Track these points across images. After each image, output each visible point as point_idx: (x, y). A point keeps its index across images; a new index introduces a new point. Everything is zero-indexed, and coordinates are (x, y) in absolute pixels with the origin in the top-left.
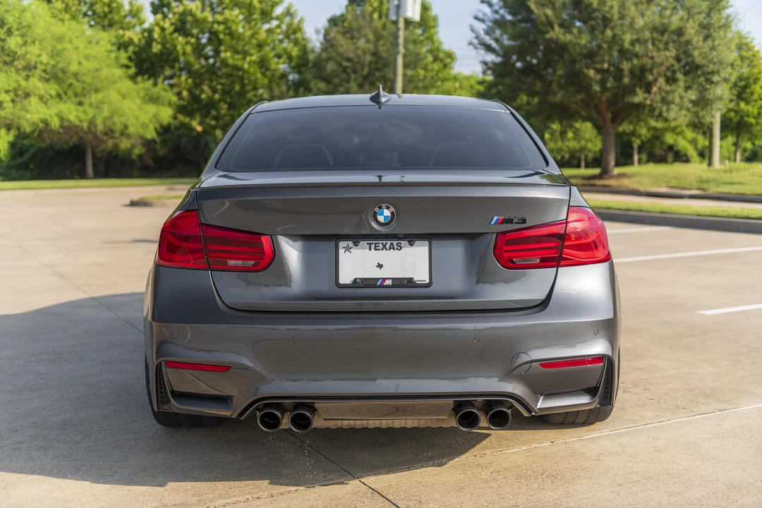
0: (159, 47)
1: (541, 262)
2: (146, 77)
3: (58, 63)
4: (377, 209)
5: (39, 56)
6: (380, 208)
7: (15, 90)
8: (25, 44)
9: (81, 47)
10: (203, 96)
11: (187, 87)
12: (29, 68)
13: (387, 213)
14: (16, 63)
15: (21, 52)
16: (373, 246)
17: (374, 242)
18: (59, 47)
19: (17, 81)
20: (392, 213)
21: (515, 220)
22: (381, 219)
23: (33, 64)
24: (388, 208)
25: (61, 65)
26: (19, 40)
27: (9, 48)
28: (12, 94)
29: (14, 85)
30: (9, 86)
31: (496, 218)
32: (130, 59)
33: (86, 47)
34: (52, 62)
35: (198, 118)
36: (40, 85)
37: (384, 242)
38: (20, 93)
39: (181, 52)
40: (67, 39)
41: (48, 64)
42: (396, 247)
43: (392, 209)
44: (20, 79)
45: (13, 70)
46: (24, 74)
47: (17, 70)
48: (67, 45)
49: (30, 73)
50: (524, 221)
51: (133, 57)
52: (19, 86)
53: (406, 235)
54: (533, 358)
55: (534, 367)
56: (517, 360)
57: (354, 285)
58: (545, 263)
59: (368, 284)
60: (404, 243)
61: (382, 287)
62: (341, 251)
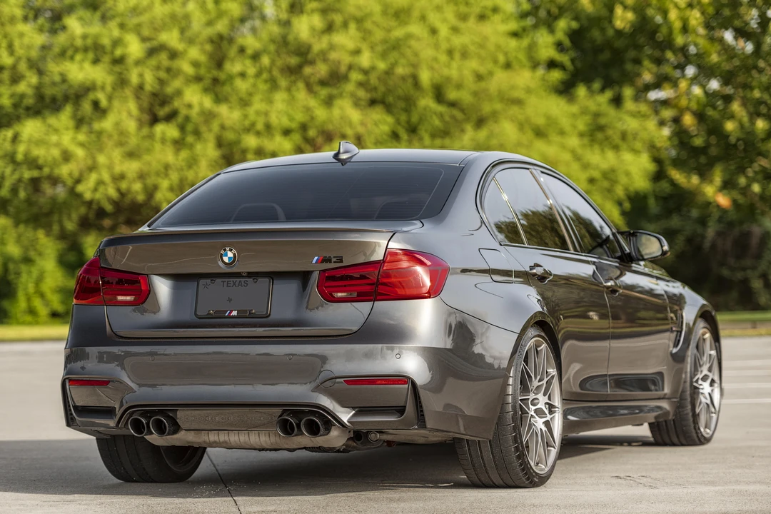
0: (630, 16)
1: (358, 296)
2: (597, 85)
3: (393, 66)
4: (222, 252)
5: (357, 52)
6: (225, 250)
7: (304, 127)
8: (330, 28)
9: (444, 31)
10: (730, 126)
11: (694, 106)
12: (335, 78)
13: (230, 254)
14: (308, 70)
15: (319, 45)
16: (225, 284)
17: (227, 280)
18: (398, 33)
19: (308, 109)
20: (234, 254)
21: (334, 260)
22: (226, 259)
23: (343, 69)
24: (231, 250)
25: (400, 71)
26: (317, 21)
27: (296, 39)
28: (297, 137)
29: (300, 117)
30: (291, 119)
31: (316, 258)
32: (559, 46)
33: (455, 30)
34: (382, 66)
35: (718, 177)
36: (355, 115)
37: (235, 280)
38: (312, 133)
39: (677, 25)
40: (416, 14)
41: (373, 68)
42: (243, 284)
43: (234, 251)
44: (313, 103)
45: (301, 85)
46: (324, 92)
47: (309, 87)
48: (415, 28)
49: (335, 91)
50: (341, 261)
51: (567, 42)
52: (312, 118)
53: (249, 273)
54: (337, 375)
55: (338, 383)
56: (323, 376)
57: (209, 316)
58: (362, 297)
59: (220, 314)
60: (250, 280)
61: (230, 317)
62: (201, 287)
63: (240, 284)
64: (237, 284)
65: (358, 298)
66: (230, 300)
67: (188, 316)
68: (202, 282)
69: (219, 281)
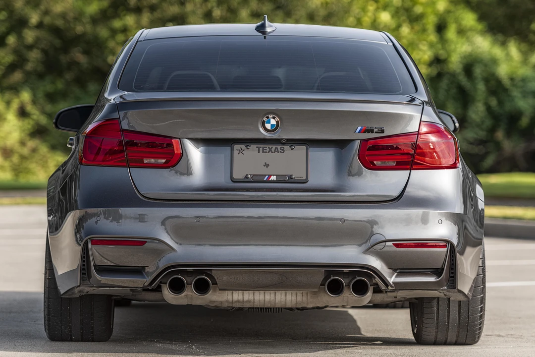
1: (396, 165)
4: (265, 119)
13: (273, 122)
16: (261, 149)
17: (262, 146)
20: (277, 122)
21: (376, 130)
22: (268, 126)
24: (274, 118)
31: (359, 128)
37: (270, 146)
42: (279, 150)
43: (277, 119)
50: (383, 131)
53: (287, 140)
54: (387, 238)
55: (388, 246)
56: (374, 239)
57: (246, 180)
58: (400, 166)
59: (257, 179)
60: (286, 147)
61: (268, 181)
62: (236, 153)
63: (276, 150)
64: (273, 150)
65: (398, 167)
66: (267, 165)
67: (222, 179)
68: (237, 147)
69: (253, 147)
